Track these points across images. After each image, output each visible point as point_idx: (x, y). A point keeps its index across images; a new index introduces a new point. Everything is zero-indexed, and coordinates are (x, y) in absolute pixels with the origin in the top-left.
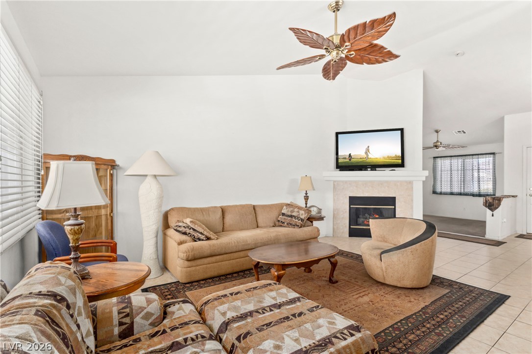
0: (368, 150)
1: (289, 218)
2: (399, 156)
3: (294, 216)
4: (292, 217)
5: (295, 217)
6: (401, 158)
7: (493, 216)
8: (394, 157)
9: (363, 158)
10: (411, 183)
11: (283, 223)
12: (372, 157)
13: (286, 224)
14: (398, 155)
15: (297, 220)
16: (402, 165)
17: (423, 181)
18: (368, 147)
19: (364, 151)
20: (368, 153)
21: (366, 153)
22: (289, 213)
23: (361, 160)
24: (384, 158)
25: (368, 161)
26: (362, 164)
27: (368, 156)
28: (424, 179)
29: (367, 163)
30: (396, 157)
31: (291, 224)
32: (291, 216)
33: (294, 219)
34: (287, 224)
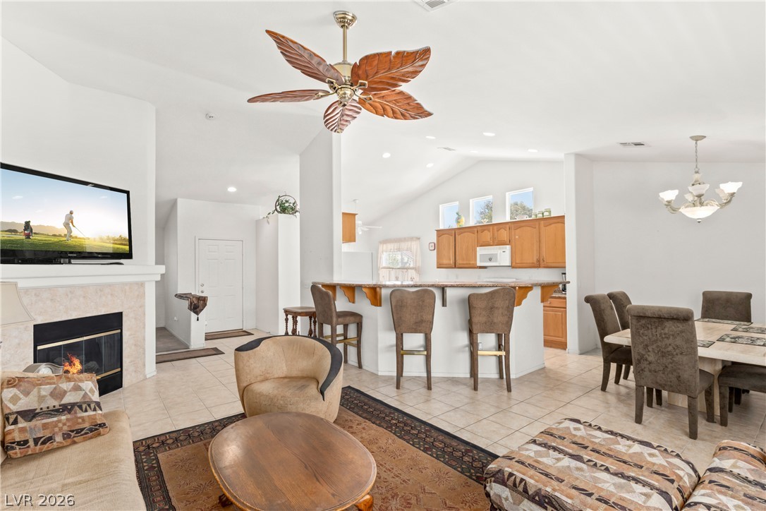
0: (69, 221)
1: (63, 418)
2: (125, 239)
3: (73, 405)
4: (69, 411)
5: (80, 407)
6: (128, 243)
7: (198, 320)
8: (117, 240)
9: (60, 236)
10: (142, 284)
11: (50, 439)
12: (80, 235)
13: (59, 438)
14: (123, 236)
15: (91, 413)
16: (129, 255)
17: (157, 282)
18: (71, 213)
19: (63, 220)
20: (71, 225)
21: (66, 225)
22: (53, 403)
23: (56, 239)
24: (101, 239)
25: (72, 242)
26: (57, 249)
27: (70, 231)
28: (158, 278)
29: (69, 246)
30: (120, 241)
31: (79, 431)
32: (67, 409)
33: (81, 414)
34: (66, 436)
